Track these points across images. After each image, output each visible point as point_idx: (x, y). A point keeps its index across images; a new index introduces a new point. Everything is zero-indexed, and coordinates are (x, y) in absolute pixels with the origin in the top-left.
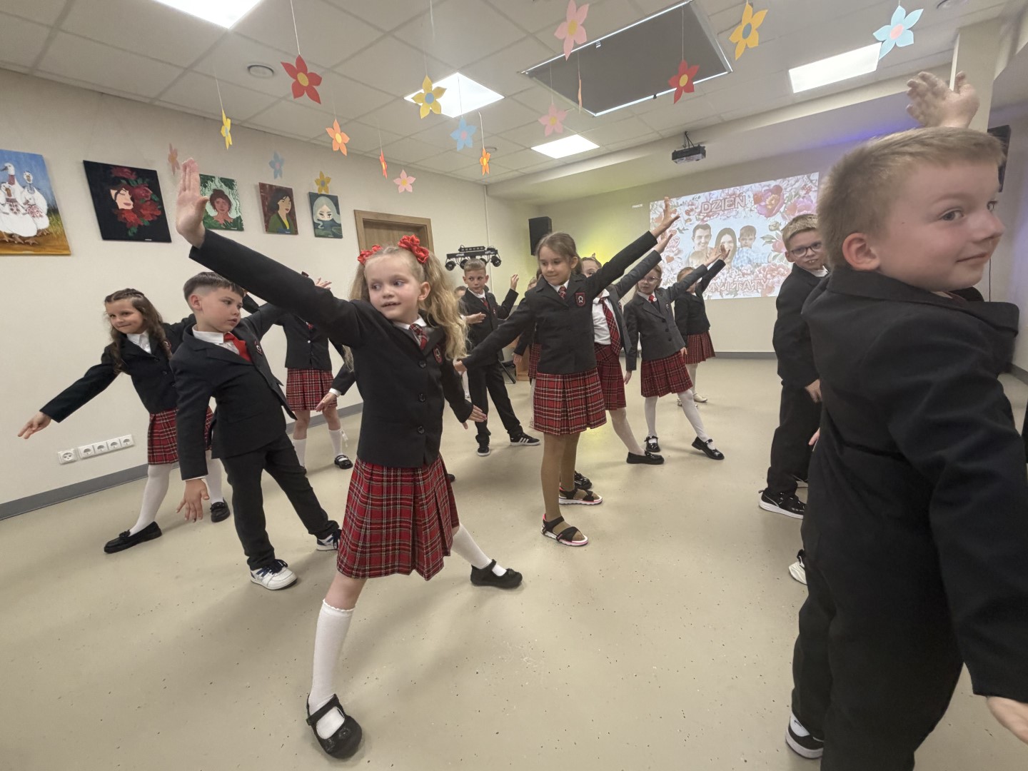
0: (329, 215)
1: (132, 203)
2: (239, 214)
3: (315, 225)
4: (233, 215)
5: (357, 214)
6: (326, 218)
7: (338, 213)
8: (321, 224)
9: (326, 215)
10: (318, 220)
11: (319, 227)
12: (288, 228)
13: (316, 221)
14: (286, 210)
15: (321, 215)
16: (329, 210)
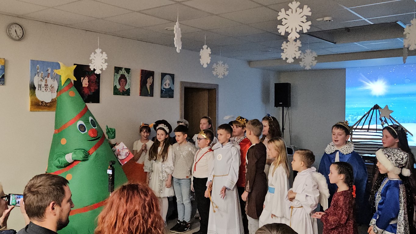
0: (169, 85)
2: (129, 87)
3: (162, 91)
4: (127, 88)
5: (182, 84)
6: (167, 87)
7: (173, 84)
8: (165, 90)
9: (167, 85)
10: (164, 88)
12: (149, 93)
13: (163, 89)
14: (150, 83)
15: (165, 85)
16: (169, 82)
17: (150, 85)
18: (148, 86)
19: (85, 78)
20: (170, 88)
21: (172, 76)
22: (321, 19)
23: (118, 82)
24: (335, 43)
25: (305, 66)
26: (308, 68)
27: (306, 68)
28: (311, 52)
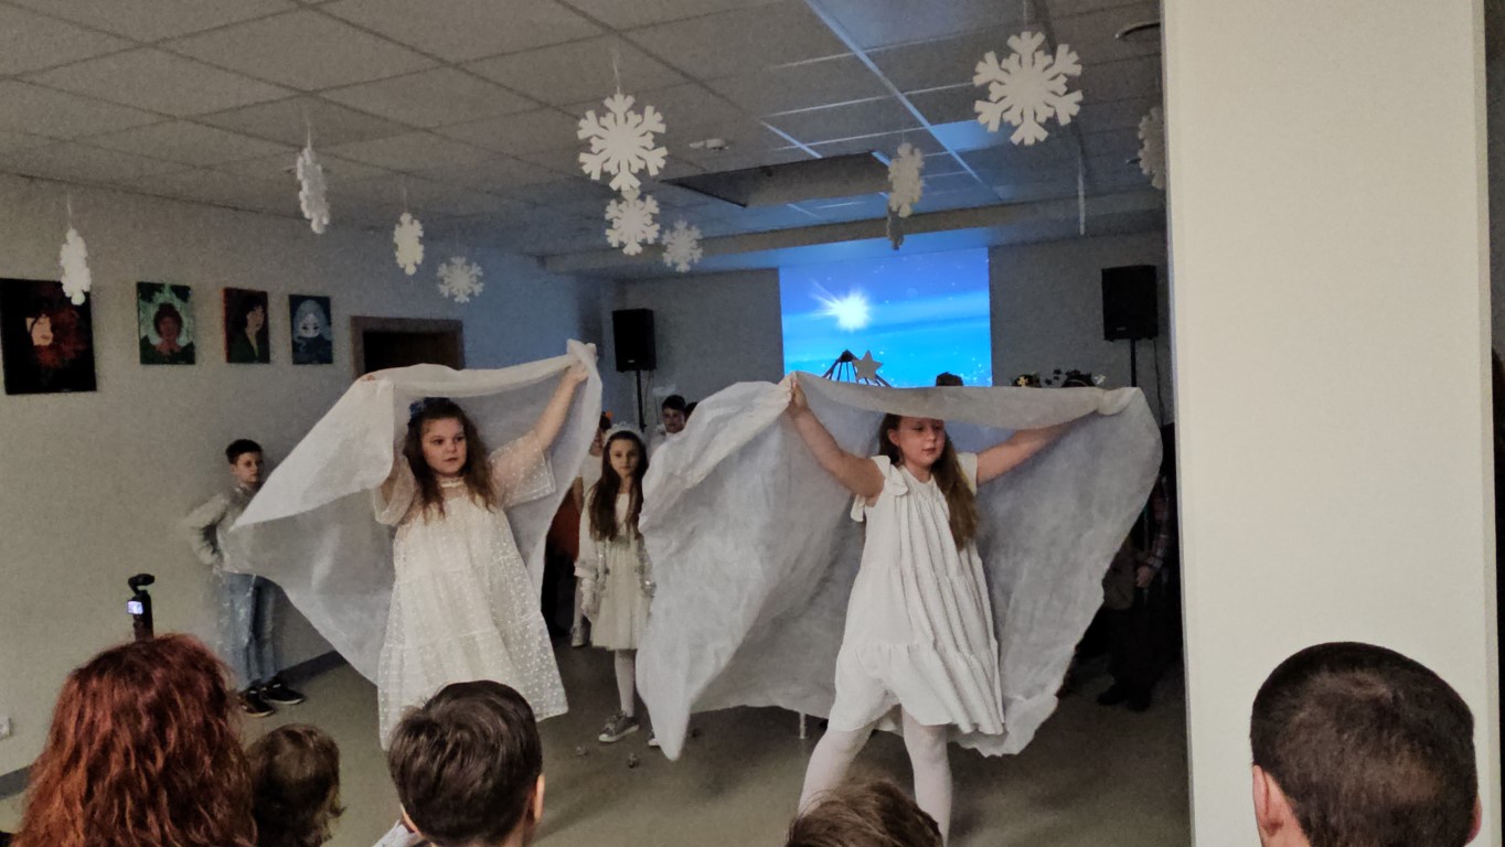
0: (316, 328)
1: (50, 335)
2: (191, 339)
3: (295, 346)
4: (183, 341)
5: (355, 324)
6: (311, 334)
7: (329, 324)
8: (304, 344)
9: (311, 328)
10: (299, 338)
11: (301, 348)
12: (257, 355)
13: (296, 340)
14: (257, 325)
15: (305, 328)
16: (317, 321)
17: (258, 329)
18: (251, 332)
19: (41, 320)
20: (320, 337)
21: (324, 304)
22: (701, 144)
23: (152, 328)
24: (744, 206)
25: (675, 265)
26: (683, 267)
27: (678, 269)
28: (688, 228)
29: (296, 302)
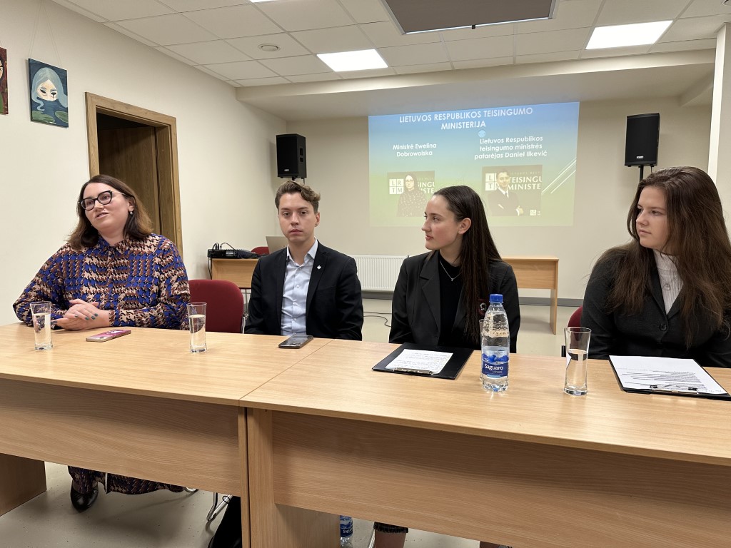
0: (53, 94)
3: (33, 106)
5: (89, 98)
6: (49, 97)
7: (66, 93)
8: (42, 104)
9: (49, 93)
10: (38, 98)
11: (38, 108)
13: (34, 99)
15: (43, 92)
16: (54, 87)
20: (57, 101)
21: (62, 75)
29: (34, 67)
